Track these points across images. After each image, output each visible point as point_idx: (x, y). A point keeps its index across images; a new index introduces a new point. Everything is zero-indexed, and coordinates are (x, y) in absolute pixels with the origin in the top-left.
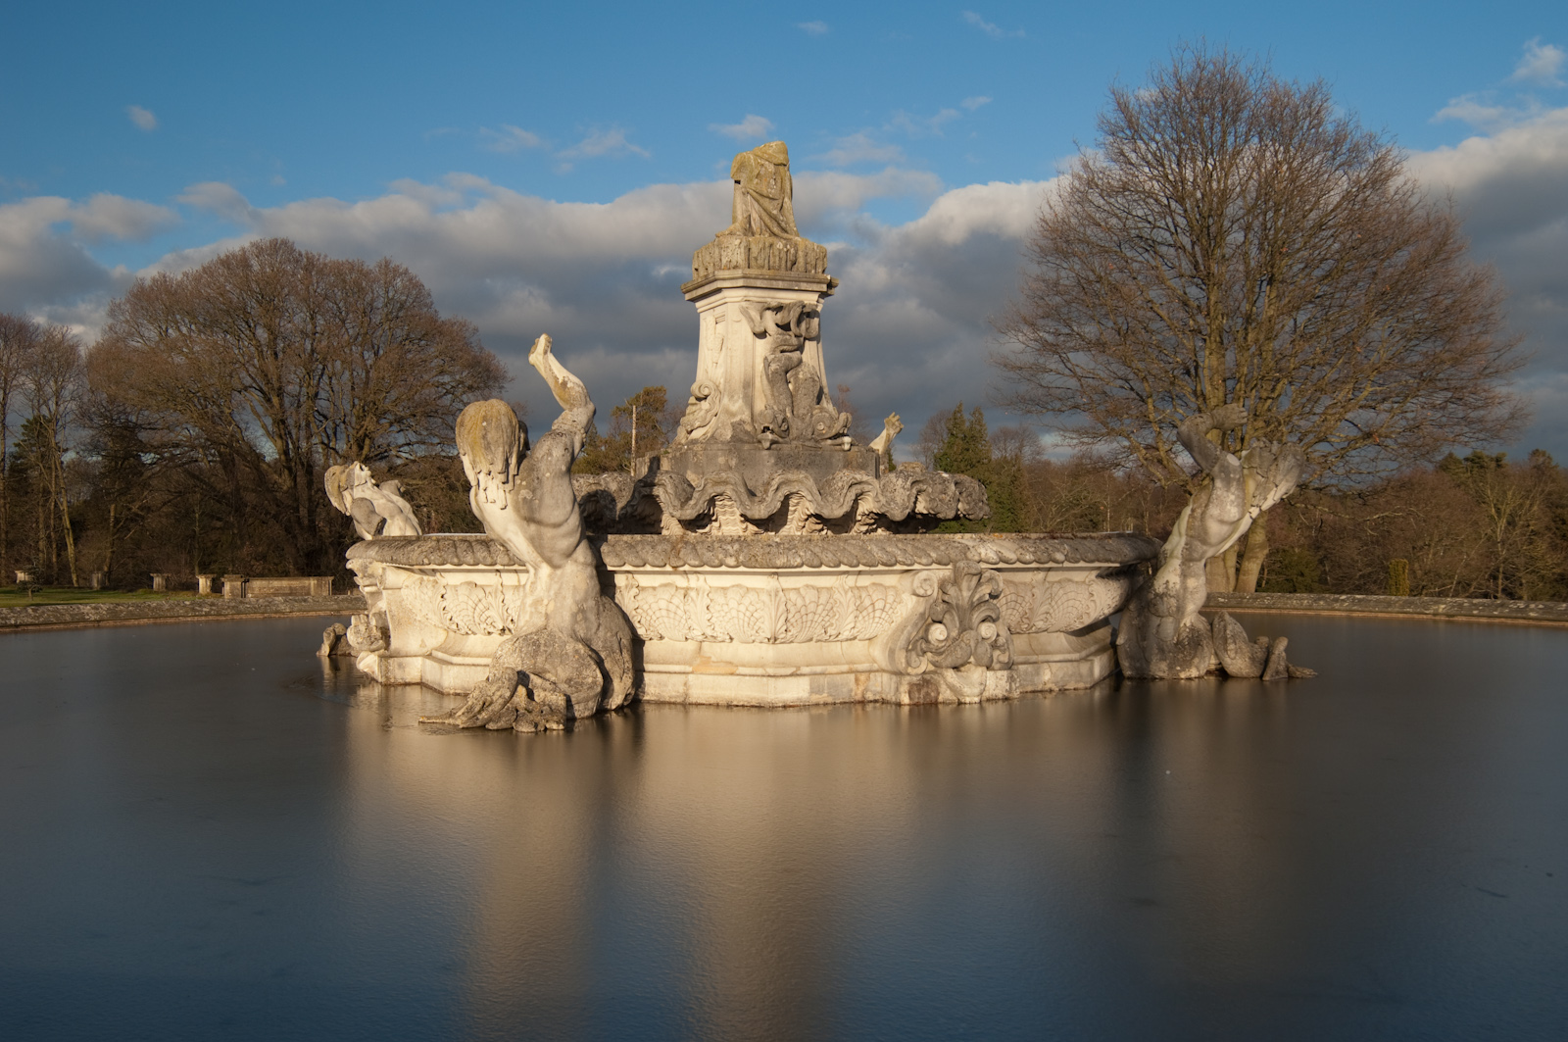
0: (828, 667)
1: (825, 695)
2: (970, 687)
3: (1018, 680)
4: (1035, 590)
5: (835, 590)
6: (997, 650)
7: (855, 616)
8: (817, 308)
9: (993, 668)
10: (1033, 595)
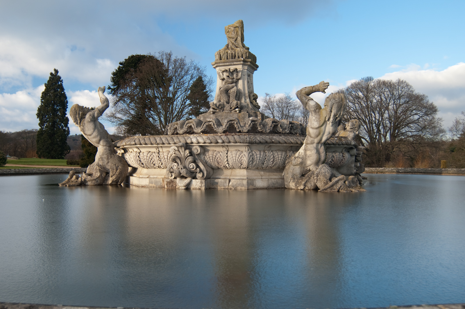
0: (158, 176)
1: (154, 184)
2: (181, 184)
3: (204, 183)
4: (221, 153)
5: (154, 152)
6: (197, 173)
7: (160, 160)
8: (241, 70)
9: (196, 179)
10: (221, 155)
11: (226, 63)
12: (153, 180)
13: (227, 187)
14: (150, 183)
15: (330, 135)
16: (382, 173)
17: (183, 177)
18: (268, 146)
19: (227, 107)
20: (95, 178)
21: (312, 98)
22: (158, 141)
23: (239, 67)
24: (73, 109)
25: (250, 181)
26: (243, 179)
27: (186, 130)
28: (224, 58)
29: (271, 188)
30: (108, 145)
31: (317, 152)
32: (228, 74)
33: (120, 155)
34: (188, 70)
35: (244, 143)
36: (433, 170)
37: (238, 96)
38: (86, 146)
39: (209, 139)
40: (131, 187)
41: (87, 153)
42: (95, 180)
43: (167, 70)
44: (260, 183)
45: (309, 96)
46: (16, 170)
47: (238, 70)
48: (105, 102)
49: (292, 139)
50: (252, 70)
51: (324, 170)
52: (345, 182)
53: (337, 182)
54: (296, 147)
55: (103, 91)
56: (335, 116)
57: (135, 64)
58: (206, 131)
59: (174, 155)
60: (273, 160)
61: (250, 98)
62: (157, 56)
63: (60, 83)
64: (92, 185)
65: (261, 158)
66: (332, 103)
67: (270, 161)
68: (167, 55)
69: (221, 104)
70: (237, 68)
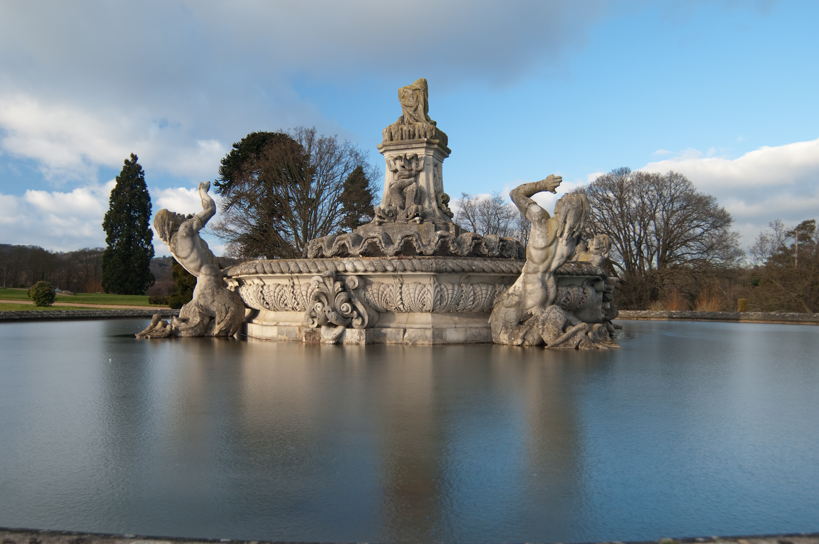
0: (292, 323)
1: (285, 336)
2: (328, 336)
3: (365, 334)
4: (391, 287)
5: (286, 286)
6: (353, 318)
7: (295, 298)
8: (424, 156)
9: (352, 327)
10: (391, 290)
11: (399, 146)
12: (284, 329)
13: (400, 341)
14: (279, 334)
15: (563, 260)
16: (646, 319)
17: (331, 325)
18: (465, 277)
19: (401, 215)
20: (193, 326)
21: (536, 201)
22: (292, 268)
23: (421, 152)
24: (160, 217)
25: (436, 332)
26: (427, 329)
27: (336, 250)
28: (396, 138)
29: (470, 343)
30: (213, 274)
31: (543, 286)
32: (403, 162)
33: (233, 290)
34: (339, 158)
35: (429, 272)
36: (725, 314)
37: (418, 198)
38: (180, 274)
39: (371, 264)
40: (249, 340)
41: (181, 287)
42: (192, 328)
43: (308, 157)
44: (453, 335)
45: (531, 198)
46: (69, 312)
47: (419, 157)
48: (210, 206)
49: (503, 266)
50: (440, 157)
51: (555, 314)
52: (587, 334)
53: (575, 333)
54: (511, 279)
55: (206, 189)
56: (571, 229)
57: (257, 147)
58: (368, 252)
59: (317, 290)
60: (474, 298)
61: (437, 201)
62: (292, 134)
63: (139, 175)
64: (188, 337)
65: (454, 296)
66: (567, 210)
67: (470, 300)
68: (308, 133)
69: (392, 210)
70: (418, 154)
